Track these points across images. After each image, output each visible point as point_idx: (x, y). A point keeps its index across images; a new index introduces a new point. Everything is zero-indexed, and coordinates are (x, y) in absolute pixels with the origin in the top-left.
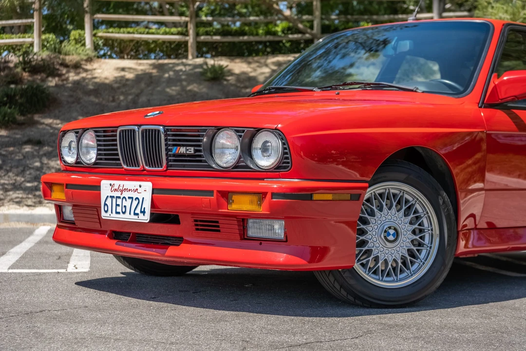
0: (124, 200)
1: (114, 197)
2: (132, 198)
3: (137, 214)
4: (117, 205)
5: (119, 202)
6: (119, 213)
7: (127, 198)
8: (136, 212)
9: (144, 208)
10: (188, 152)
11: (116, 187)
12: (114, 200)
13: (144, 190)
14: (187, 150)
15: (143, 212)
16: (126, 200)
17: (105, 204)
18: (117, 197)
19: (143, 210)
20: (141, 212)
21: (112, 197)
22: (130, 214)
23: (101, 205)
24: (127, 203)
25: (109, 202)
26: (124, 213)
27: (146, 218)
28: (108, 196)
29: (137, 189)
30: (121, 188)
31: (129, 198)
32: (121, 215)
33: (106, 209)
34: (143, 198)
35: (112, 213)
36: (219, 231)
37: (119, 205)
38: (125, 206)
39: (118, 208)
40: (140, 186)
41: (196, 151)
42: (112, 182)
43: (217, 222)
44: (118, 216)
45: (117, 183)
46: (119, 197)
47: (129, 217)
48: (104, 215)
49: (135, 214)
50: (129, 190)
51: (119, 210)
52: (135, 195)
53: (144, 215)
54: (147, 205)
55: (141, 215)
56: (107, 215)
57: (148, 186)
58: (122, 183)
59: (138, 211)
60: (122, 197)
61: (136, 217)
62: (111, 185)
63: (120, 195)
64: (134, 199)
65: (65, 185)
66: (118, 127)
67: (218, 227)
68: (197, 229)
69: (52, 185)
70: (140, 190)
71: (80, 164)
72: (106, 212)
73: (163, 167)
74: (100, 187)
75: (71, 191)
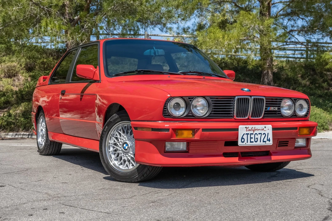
0: (256, 135)
1: (249, 134)
2: (261, 134)
3: (265, 141)
4: (251, 138)
5: (252, 136)
6: (253, 142)
7: (258, 134)
8: (264, 140)
9: (269, 138)
10: (274, 109)
12: (249, 136)
13: (268, 129)
14: (274, 108)
15: (269, 140)
16: (257, 135)
17: (242, 138)
18: (251, 134)
19: (268, 139)
20: (267, 140)
21: (247, 134)
22: (260, 142)
23: (237, 138)
25: (245, 137)
26: (256, 142)
27: (271, 143)
28: (244, 134)
29: (263, 129)
30: (253, 129)
31: (259, 134)
33: (243, 140)
34: (268, 133)
35: (247, 142)
36: (287, 146)
37: (252, 138)
38: (257, 138)
39: (251, 139)
40: (265, 127)
41: (278, 109)
42: (247, 126)
43: (288, 142)
45: (250, 127)
46: (253, 134)
48: (240, 143)
49: (264, 141)
50: (259, 130)
51: (253, 140)
52: (263, 132)
53: (269, 141)
54: (270, 136)
55: (268, 142)
56: (244, 143)
57: (269, 127)
58: (254, 126)
59: (265, 140)
60: (254, 133)
61: (264, 143)
62: (246, 128)
63: (253, 133)
64: (262, 134)
65: (200, 130)
66: (235, 97)
67: (288, 144)
68: (279, 146)
69: (175, 130)
70: (265, 129)
71: (190, 117)
72: (243, 142)
73: (261, 117)
74: (238, 129)
75: (207, 133)
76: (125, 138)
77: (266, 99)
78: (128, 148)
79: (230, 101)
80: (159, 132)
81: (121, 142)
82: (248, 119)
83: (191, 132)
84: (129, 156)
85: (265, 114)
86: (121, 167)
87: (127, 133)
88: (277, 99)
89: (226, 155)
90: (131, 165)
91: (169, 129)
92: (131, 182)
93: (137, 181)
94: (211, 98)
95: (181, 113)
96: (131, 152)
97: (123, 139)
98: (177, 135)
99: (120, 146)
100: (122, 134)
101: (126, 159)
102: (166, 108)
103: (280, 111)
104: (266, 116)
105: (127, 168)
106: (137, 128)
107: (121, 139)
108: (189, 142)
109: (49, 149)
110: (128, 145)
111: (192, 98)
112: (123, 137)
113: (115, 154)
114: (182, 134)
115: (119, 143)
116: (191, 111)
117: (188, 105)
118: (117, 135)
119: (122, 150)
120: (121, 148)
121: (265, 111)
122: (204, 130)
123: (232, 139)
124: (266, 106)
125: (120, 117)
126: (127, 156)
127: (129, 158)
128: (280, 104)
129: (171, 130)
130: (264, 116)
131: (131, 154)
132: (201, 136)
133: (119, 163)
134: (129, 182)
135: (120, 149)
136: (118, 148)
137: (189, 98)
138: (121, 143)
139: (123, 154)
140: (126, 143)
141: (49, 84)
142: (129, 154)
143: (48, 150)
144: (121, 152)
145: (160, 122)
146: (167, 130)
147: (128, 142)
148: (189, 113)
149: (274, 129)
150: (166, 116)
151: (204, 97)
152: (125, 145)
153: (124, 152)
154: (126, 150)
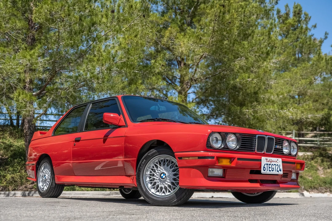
0: (272, 166)
3: (278, 171)
4: (270, 168)
5: (270, 166)
6: (270, 171)
11: (268, 160)
12: (268, 165)
13: (279, 161)
14: (279, 147)
17: (264, 167)
20: (280, 170)
21: (267, 164)
23: (261, 167)
24: (274, 167)
25: (266, 166)
26: (273, 171)
27: (281, 173)
28: (265, 164)
30: (271, 160)
31: (274, 165)
32: (272, 172)
34: (280, 165)
35: (267, 171)
36: (287, 177)
42: (267, 158)
43: (288, 174)
44: (270, 172)
45: (269, 158)
46: (270, 164)
47: (274, 172)
48: (262, 171)
49: (277, 171)
50: (274, 161)
51: (270, 169)
54: (281, 167)
55: (280, 172)
56: (265, 172)
58: (271, 158)
59: (278, 170)
61: (278, 172)
64: (276, 165)
65: (236, 159)
66: (256, 135)
67: (288, 175)
68: (283, 177)
69: (218, 158)
70: (278, 161)
71: (226, 149)
72: (264, 170)
73: (272, 153)
74: (261, 160)
75: (240, 162)
76: (162, 169)
77: (276, 139)
78: (165, 177)
79: (252, 138)
80: (206, 160)
81: (158, 172)
82: (264, 153)
83: (229, 160)
84: (167, 184)
85: (274, 151)
86: (158, 193)
87: (164, 165)
88: (280, 140)
89: (251, 181)
90: (168, 191)
91: (214, 157)
92: (169, 206)
93: (174, 204)
94: (240, 135)
95: (219, 145)
96: (168, 181)
97: (160, 170)
98: (219, 162)
99: (157, 176)
100: (158, 166)
101: (163, 187)
102: (208, 141)
103: (282, 150)
104: (275, 153)
105: (163, 194)
106: (182, 157)
107: (158, 170)
108: (225, 169)
109: (52, 191)
110: (165, 174)
111: (227, 134)
112: (160, 168)
113: (151, 183)
114: (222, 162)
115: (156, 173)
116: (226, 144)
117: (224, 140)
118: (154, 167)
119: (159, 180)
120: (158, 177)
121: (275, 149)
122: (239, 159)
123: (257, 167)
124: (275, 145)
125: (158, 152)
126: (164, 184)
127: (166, 186)
128: (282, 144)
129: (215, 157)
130: (273, 152)
131: (168, 182)
132: (237, 163)
133: (156, 191)
134: (166, 206)
135: (157, 179)
136: (155, 178)
137: (225, 134)
138: (158, 174)
139: (160, 183)
140: (163, 173)
141: (52, 136)
142: (166, 183)
143: (52, 193)
144: (158, 181)
145: (202, 152)
146: (213, 157)
147: (165, 172)
148: (225, 146)
149: (283, 162)
150: (209, 147)
151: (235, 134)
152: (162, 175)
153: (161, 181)
154: (164, 178)
